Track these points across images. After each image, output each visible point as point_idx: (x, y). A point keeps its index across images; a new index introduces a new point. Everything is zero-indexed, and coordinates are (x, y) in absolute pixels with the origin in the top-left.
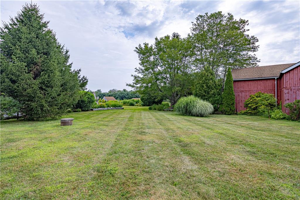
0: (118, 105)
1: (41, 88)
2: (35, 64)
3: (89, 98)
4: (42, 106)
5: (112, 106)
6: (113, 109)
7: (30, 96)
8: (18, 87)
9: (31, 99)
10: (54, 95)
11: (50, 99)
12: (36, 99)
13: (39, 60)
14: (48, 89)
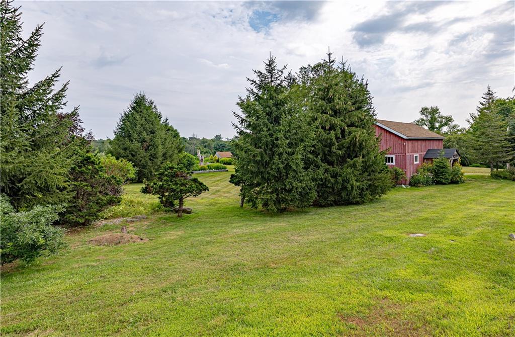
0: (222, 167)
1: (150, 159)
2: (145, 141)
3: (188, 160)
4: (151, 172)
5: (214, 168)
6: (215, 171)
7: (144, 165)
8: (136, 159)
9: (144, 167)
10: (159, 163)
11: (156, 167)
12: (148, 167)
13: (148, 138)
14: (154, 159)
